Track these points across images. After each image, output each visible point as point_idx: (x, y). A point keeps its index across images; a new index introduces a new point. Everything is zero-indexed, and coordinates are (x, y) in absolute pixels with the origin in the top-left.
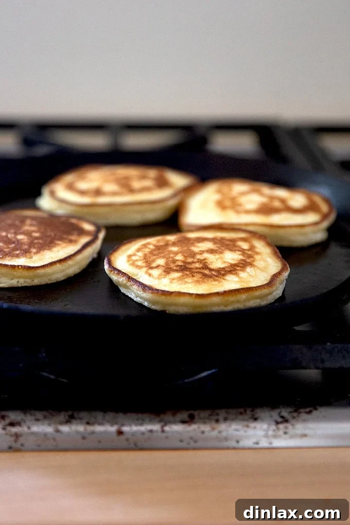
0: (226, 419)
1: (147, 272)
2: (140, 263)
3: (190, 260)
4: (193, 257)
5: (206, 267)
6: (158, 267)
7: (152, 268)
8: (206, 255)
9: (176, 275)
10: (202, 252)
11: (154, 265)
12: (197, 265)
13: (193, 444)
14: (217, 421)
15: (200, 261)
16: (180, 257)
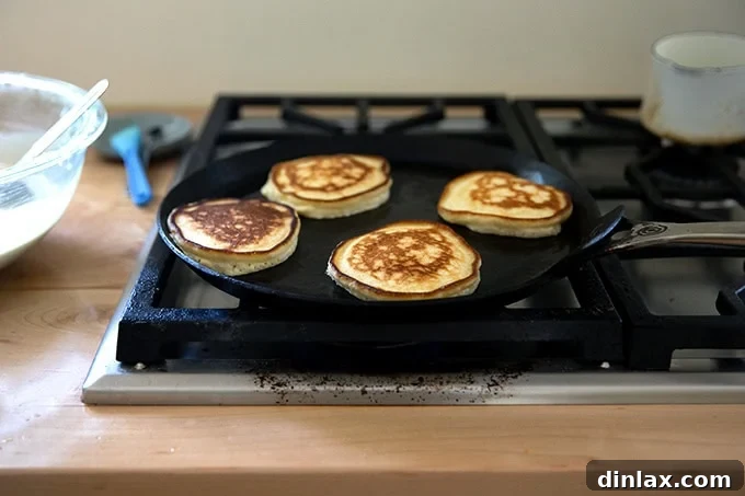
0: (448, 382)
1: (372, 275)
2: (362, 266)
3: (402, 259)
4: (404, 255)
5: (418, 264)
6: (379, 269)
7: (375, 271)
8: (413, 252)
9: (398, 275)
10: (408, 249)
11: (375, 267)
12: (410, 263)
13: (421, 402)
14: (441, 384)
15: (411, 258)
16: (392, 257)
